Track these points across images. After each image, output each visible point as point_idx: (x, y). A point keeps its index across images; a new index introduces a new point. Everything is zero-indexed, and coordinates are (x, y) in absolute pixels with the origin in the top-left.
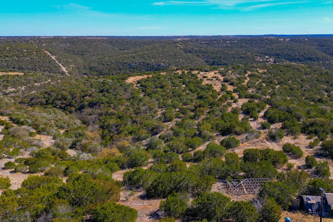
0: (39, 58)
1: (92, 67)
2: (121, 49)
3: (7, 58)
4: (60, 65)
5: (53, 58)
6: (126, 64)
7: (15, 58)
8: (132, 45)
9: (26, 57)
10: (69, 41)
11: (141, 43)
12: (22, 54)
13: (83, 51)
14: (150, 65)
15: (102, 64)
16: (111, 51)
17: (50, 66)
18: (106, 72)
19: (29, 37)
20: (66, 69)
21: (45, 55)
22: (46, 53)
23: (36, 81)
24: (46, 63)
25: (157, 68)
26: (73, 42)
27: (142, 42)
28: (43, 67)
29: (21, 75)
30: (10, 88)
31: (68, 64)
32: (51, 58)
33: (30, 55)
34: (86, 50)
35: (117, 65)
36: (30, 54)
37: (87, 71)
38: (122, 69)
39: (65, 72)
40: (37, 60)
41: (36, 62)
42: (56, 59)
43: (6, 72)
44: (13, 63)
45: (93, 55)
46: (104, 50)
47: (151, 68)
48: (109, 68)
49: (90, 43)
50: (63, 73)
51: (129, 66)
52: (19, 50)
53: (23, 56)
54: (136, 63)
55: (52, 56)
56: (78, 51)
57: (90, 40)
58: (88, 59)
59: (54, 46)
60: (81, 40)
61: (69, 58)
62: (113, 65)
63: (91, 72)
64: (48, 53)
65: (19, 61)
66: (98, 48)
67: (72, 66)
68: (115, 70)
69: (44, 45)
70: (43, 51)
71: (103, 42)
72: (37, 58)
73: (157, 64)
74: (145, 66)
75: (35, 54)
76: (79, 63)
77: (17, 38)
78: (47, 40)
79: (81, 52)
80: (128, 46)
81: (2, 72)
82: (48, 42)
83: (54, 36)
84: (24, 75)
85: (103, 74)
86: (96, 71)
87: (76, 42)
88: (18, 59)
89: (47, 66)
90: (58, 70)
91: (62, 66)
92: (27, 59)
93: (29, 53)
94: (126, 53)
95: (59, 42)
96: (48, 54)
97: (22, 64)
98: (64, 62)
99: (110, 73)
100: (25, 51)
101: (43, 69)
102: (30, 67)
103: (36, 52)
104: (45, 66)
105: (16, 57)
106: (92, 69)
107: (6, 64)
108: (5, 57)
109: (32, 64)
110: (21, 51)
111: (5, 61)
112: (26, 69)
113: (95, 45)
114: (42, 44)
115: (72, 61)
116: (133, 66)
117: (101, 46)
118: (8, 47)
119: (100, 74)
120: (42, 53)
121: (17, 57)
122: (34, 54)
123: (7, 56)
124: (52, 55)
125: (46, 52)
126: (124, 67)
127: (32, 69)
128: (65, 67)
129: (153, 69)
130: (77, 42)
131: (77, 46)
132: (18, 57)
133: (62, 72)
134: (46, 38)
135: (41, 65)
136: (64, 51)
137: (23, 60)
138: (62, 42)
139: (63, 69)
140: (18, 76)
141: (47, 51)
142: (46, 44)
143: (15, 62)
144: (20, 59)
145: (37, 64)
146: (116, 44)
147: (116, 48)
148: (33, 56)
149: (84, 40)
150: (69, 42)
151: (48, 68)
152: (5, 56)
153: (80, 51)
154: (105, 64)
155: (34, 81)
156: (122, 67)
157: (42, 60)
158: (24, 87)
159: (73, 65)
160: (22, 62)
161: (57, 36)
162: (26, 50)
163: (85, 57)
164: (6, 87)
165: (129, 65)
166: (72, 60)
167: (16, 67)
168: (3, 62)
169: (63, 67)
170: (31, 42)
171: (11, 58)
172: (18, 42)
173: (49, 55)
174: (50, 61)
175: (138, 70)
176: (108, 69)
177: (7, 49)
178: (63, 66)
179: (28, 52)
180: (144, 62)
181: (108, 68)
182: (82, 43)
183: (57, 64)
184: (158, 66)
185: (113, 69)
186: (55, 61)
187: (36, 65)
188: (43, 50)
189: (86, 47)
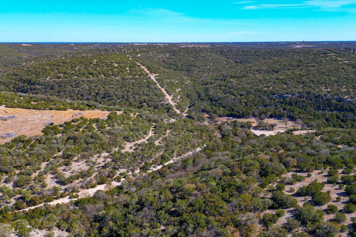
0: (133, 79)
1: (213, 97)
2: (237, 62)
3: (91, 76)
4: (163, 90)
5: (153, 77)
7: (102, 77)
8: (251, 55)
10: (169, 50)
11: (265, 53)
12: (111, 70)
13: (188, 66)
16: (226, 64)
17: (148, 93)
20: (172, 100)
21: (142, 74)
22: (142, 69)
23: (128, 138)
24: (143, 88)
26: (174, 52)
27: (266, 52)
28: (139, 94)
31: (173, 88)
32: (149, 78)
33: (121, 73)
34: (192, 63)
36: (121, 71)
41: (129, 85)
42: (156, 79)
44: (97, 85)
45: (203, 72)
46: (216, 64)
49: (196, 53)
50: (169, 108)
52: (108, 64)
53: (112, 75)
55: (150, 75)
56: (182, 66)
57: (194, 49)
59: (151, 57)
60: (183, 48)
61: (174, 78)
64: (146, 70)
65: (106, 83)
66: (207, 60)
67: (178, 90)
68: (255, 106)
69: (139, 55)
70: (138, 66)
71: (212, 53)
72: (130, 79)
76: (187, 85)
78: (142, 48)
79: (186, 66)
82: (144, 52)
83: (147, 43)
85: (236, 113)
86: (223, 107)
87: (177, 52)
88: (106, 79)
89: (145, 92)
90: (161, 101)
91: (165, 92)
92: (117, 78)
93: (122, 70)
95: (156, 52)
96: (145, 72)
97: (110, 88)
98: (167, 84)
102: (120, 93)
103: (129, 67)
104: (142, 93)
105: (102, 75)
106: (214, 101)
108: (89, 75)
109: (124, 89)
110: (110, 65)
111: (88, 81)
113: (203, 57)
114: (137, 54)
115: (177, 83)
117: (210, 58)
118: (95, 59)
119: (229, 113)
120: (137, 69)
121: (104, 76)
122: (127, 70)
123: (92, 74)
124: (151, 72)
125: (143, 67)
126: (272, 101)
128: (170, 95)
130: (178, 52)
131: (179, 57)
132: (106, 75)
133: (167, 104)
134: (140, 45)
135: (136, 91)
136: (163, 64)
137: (112, 81)
138: (161, 51)
139: (167, 99)
141: (144, 66)
142: (141, 55)
143: (101, 84)
144: (108, 78)
145: (131, 90)
146: (228, 54)
147: (231, 61)
148: (125, 75)
149: (186, 49)
150: (168, 52)
151: (146, 98)
152: (89, 73)
153: (185, 65)
155: (125, 138)
156: (268, 101)
157: (137, 82)
159: (180, 90)
160: (110, 84)
161: (151, 43)
162: (117, 64)
163: (192, 74)
166: (177, 80)
168: (85, 84)
169: (167, 96)
171: (96, 78)
173: (147, 74)
174: (150, 83)
177: (93, 62)
178: (167, 93)
179: (120, 67)
182: (185, 54)
183: (159, 89)
186: (155, 84)
187: (128, 91)
188: (138, 64)
189: (192, 59)
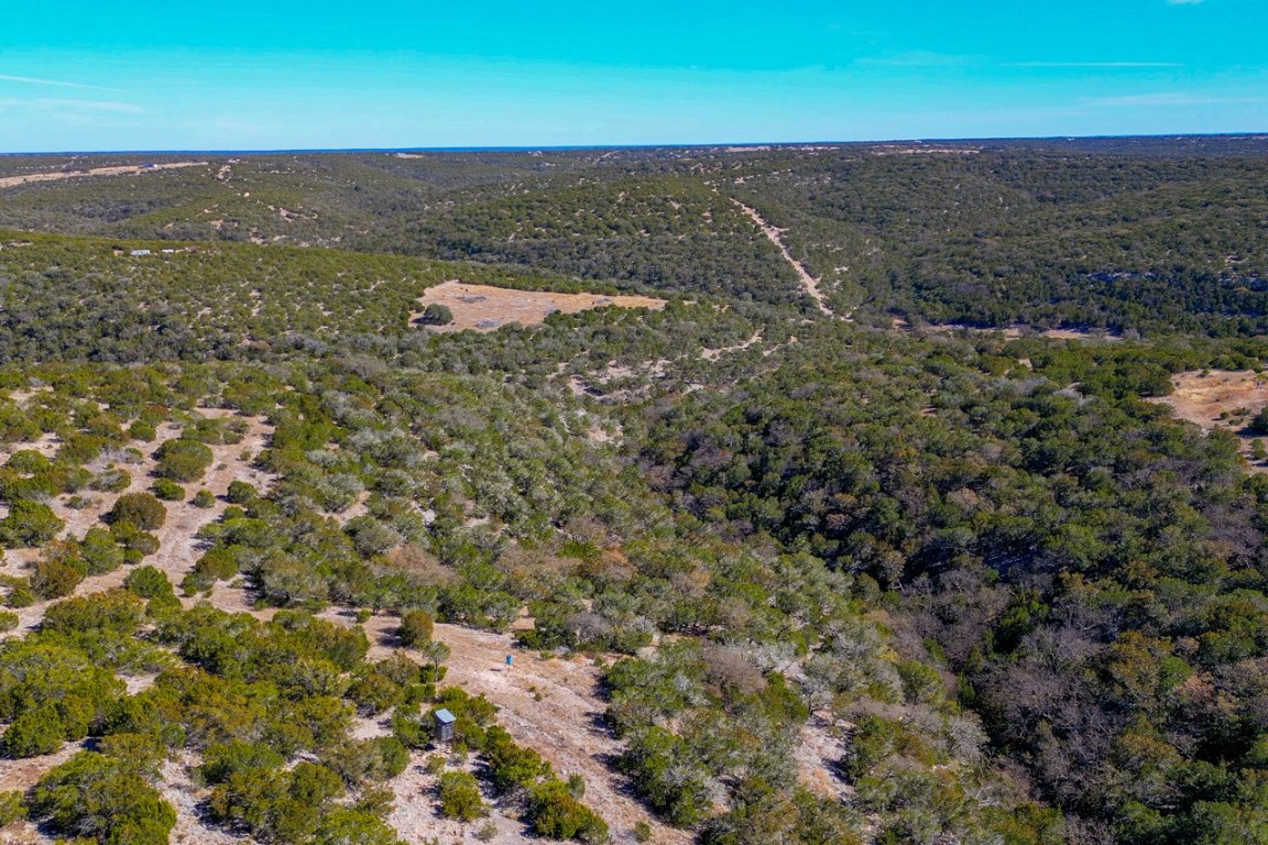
0: (721, 238)
1: (926, 281)
2: (1042, 199)
3: (614, 233)
4: (797, 266)
5: (772, 235)
6: (1086, 273)
7: (641, 236)
8: (1095, 178)
9: (677, 231)
10: (831, 165)
11: (1141, 170)
12: (665, 217)
13: (883, 208)
14: (1214, 281)
15: (970, 270)
16: (1003, 205)
17: (757, 270)
18: (990, 310)
19: (689, 147)
20: (817, 287)
21: (744, 226)
22: (746, 215)
23: (706, 341)
24: (744, 259)
25: (1250, 297)
26: (847, 169)
27: (1146, 168)
28: (733, 274)
29: (655, 311)
30: (614, 366)
31: (826, 262)
32: (764, 236)
33: (690, 226)
34: (896, 201)
35: (1044, 278)
36: (691, 221)
37: (903, 298)
38: (1065, 294)
39: (814, 298)
40: (714, 243)
41: (710, 252)
42: (782, 241)
43: (608, 294)
44: (632, 253)
45: (925, 225)
46: (970, 202)
47: (1216, 298)
48: (1004, 287)
49: (914, 173)
50: (805, 305)
51: (1103, 283)
52: (655, 204)
53: (667, 229)
54: (1135, 273)
55: (767, 230)
56: (864, 208)
57: (912, 161)
58: (905, 243)
59: (775, 184)
60: (878, 158)
61: (831, 238)
62: (1026, 276)
63: (923, 304)
64: (755, 217)
65: (653, 248)
66: (945, 193)
67: (841, 271)
68: (1029, 299)
69: (741, 180)
70: (735, 207)
71: (968, 170)
72: (714, 238)
73: (1252, 280)
74: (1183, 288)
75: (709, 221)
76: (867, 258)
77: (650, 155)
78: (750, 161)
79: (875, 209)
80: (1079, 183)
81: (593, 293)
82: (755, 171)
83: (770, 145)
84: (668, 308)
85: (974, 315)
86: (944, 302)
87: (857, 169)
88: (651, 240)
89: (750, 269)
90: (788, 289)
91: (801, 270)
92: (680, 237)
93: (690, 217)
94: (1079, 219)
95: (792, 171)
96: (754, 222)
97: (662, 259)
98: (809, 252)
99: (1010, 311)
100: (677, 206)
101: (733, 282)
102: (687, 271)
103: (711, 210)
104: (741, 271)
105: (643, 231)
106: (927, 289)
107: (608, 259)
108: (608, 230)
109: (696, 262)
110: (661, 206)
111: (609, 245)
112: (673, 280)
113: (933, 182)
114: (734, 178)
115: (839, 251)
116: (1119, 285)
117: (957, 187)
118: (621, 190)
119: (959, 315)
120: (733, 215)
121: (647, 232)
122: (706, 218)
123: (616, 228)
124: (769, 224)
125: (748, 211)
126: (1077, 289)
127: (694, 280)
128: (813, 277)
129: (1225, 302)
130: (861, 170)
131: (860, 184)
132: (652, 229)
133: (803, 297)
134: (745, 153)
135: (726, 266)
136: (809, 204)
137: (667, 243)
138: (806, 168)
139: (805, 286)
140: (643, 311)
141: (751, 207)
142: (745, 180)
143: (639, 250)
144: (655, 238)
145: (713, 263)
146: (1020, 175)
147: (1025, 195)
148: (700, 229)
149: (889, 160)
150: (829, 170)
151: (750, 281)
152: (608, 226)
153: (874, 205)
154: (985, 268)
155: (701, 340)
156: (1064, 288)
157: (730, 246)
158: (662, 361)
159: (845, 269)
160: (662, 250)
161: (784, 145)
162: (678, 202)
163: (890, 232)
164: (599, 360)
165: (1102, 277)
166: (841, 244)
167: (640, 269)
168: (602, 250)
169: (806, 279)
170: (697, 170)
171: (628, 236)
172: (655, 169)
173: (758, 227)
174: (762, 250)
175: (1146, 305)
176: (999, 295)
177: (617, 198)
178: (807, 272)
179: (687, 210)
180: (1180, 269)
181: (1001, 290)
182: (882, 175)
183: (787, 262)
184: (1258, 290)
185: (1020, 297)
186: (777, 251)
187: (707, 267)
188: (736, 203)
189: (898, 189)
